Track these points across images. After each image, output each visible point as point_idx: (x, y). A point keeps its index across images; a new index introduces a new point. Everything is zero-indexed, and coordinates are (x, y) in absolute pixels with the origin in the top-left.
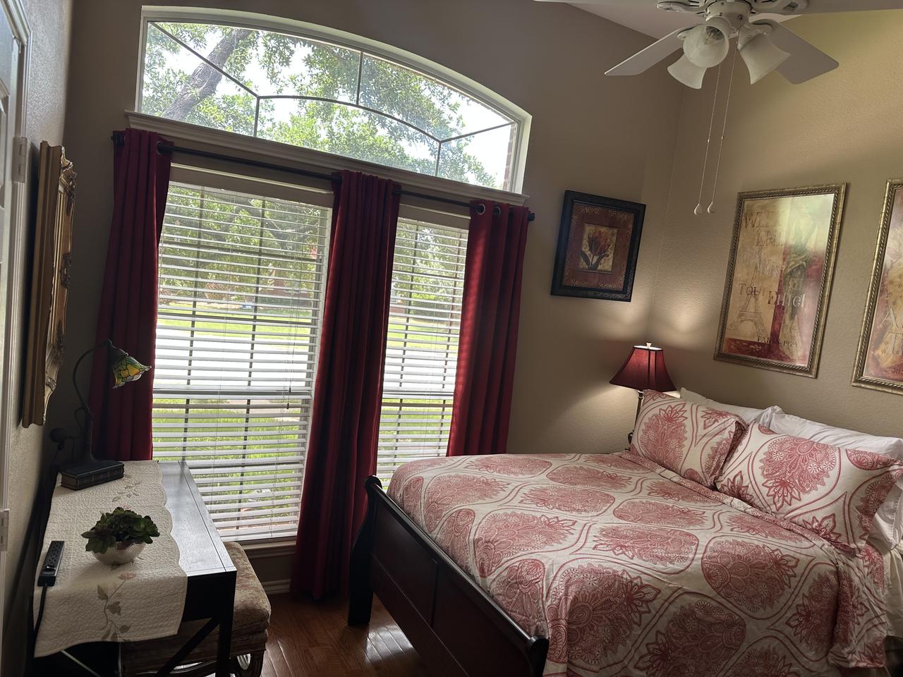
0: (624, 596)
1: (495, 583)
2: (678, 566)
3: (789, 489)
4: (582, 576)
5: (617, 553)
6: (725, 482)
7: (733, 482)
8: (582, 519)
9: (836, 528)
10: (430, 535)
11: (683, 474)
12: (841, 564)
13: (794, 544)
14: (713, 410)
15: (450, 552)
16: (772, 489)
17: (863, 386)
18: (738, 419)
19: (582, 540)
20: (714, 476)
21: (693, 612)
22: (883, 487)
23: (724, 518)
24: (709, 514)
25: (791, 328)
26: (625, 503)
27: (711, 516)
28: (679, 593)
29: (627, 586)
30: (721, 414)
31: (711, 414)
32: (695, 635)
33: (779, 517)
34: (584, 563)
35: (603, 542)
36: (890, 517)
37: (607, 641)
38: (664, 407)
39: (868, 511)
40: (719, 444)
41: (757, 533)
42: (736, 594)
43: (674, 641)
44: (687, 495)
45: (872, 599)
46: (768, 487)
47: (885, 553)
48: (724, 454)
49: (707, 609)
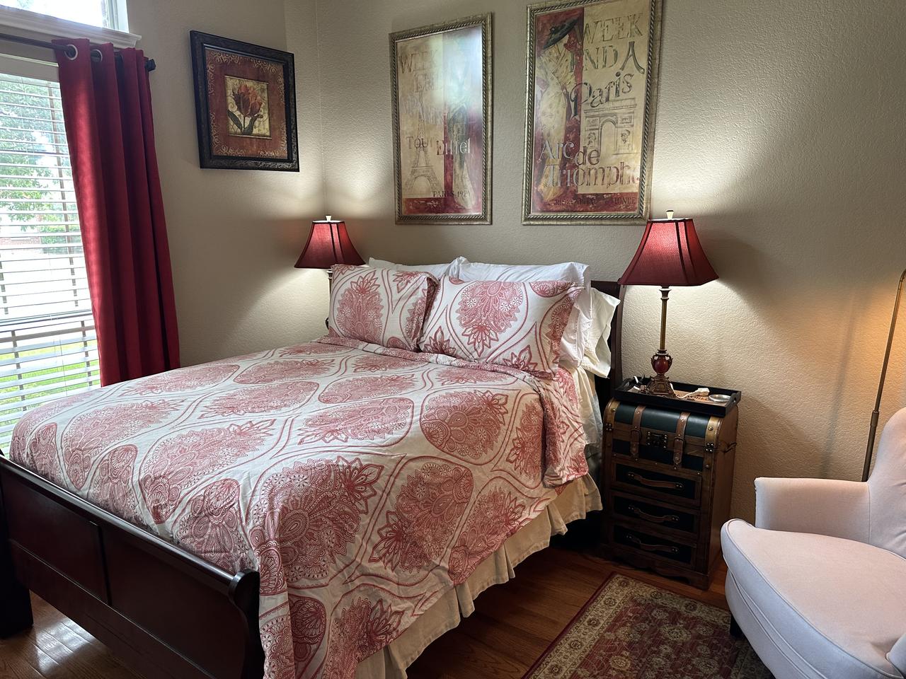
0: (343, 486)
1: (177, 524)
2: (397, 434)
3: (486, 331)
4: (289, 480)
5: (328, 441)
6: (427, 341)
7: (435, 340)
8: (280, 416)
9: (532, 359)
10: (79, 493)
11: (385, 344)
12: (542, 390)
13: (500, 383)
14: (403, 272)
15: (111, 505)
16: (472, 337)
17: (532, 223)
18: (428, 276)
19: (284, 438)
20: (416, 339)
21: (421, 478)
22: (565, 310)
23: (433, 375)
24: (418, 375)
25: (462, 177)
26: (330, 387)
27: (420, 377)
28: (403, 462)
29: (345, 474)
30: (411, 275)
31: (402, 276)
32: (426, 502)
33: (481, 362)
34: (289, 464)
35: (310, 433)
36: (572, 337)
37: (332, 545)
38: (355, 279)
39: (555, 337)
40: (415, 304)
41: (466, 381)
42: (459, 446)
43: (406, 515)
44: (393, 362)
45: (570, 416)
46: (467, 335)
47: (573, 372)
48: (421, 314)
49: (433, 472)
